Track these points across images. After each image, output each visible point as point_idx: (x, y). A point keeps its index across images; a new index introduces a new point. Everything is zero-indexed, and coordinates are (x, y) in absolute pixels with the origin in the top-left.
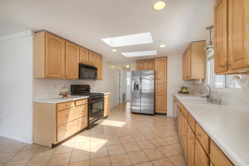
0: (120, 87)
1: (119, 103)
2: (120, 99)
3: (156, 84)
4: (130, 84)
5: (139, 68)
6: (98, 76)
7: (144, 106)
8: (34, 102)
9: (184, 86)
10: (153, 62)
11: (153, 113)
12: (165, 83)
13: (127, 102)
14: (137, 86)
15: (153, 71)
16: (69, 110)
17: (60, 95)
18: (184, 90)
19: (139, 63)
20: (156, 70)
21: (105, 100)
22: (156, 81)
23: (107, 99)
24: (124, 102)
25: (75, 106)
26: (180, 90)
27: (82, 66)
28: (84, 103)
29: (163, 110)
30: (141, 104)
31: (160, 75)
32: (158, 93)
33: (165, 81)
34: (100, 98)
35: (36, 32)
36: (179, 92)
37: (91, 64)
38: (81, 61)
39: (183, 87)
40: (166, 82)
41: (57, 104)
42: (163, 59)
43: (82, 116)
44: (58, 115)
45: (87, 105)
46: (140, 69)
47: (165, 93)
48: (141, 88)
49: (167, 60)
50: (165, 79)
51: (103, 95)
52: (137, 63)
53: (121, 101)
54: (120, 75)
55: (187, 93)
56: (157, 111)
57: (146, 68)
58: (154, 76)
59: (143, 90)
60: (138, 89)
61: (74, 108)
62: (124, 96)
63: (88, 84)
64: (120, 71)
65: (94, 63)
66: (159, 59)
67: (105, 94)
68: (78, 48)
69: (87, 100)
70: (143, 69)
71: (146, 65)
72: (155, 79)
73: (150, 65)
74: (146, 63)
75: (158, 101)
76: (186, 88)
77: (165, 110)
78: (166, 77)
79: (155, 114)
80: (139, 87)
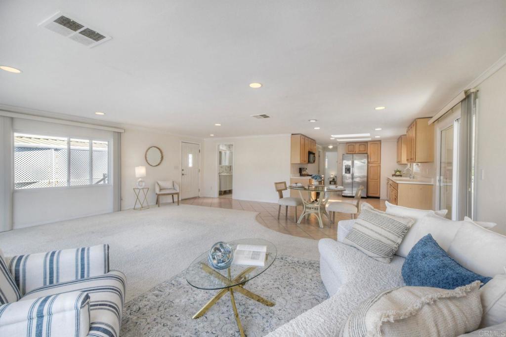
3: (369, 168)
5: (349, 151)
8: (291, 178)
9: (398, 170)
10: (365, 145)
11: (366, 196)
12: (378, 166)
14: (349, 169)
15: (366, 154)
18: (398, 173)
20: (369, 154)
22: (369, 164)
26: (393, 173)
27: (310, 153)
29: (376, 193)
31: (373, 159)
32: (371, 176)
33: (378, 164)
35: (292, 135)
36: (393, 175)
37: (312, 150)
38: (309, 149)
40: (380, 166)
42: (378, 143)
46: (351, 153)
47: (379, 176)
48: (353, 172)
49: (381, 144)
52: (346, 145)
55: (401, 176)
56: (370, 195)
57: (357, 150)
58: (366, 160)
59: (355, 174)
60: (349, 173)
66: (372, 143)
68: (308, 139)
70: (354, 152)
71: (357, 147)
72: (368, 162)
73: (362, 148)
74: (357, 145)
75: (371, 184)
76: (400, 172)
77: (378, 194)
78: (379, 161)
79: (368, 197)
80: (351, 171)
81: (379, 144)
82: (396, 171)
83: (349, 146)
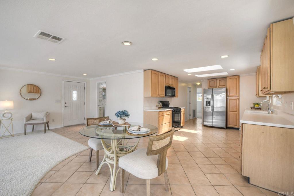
0: (190, 103)
1: (190, 119)
2: (190, 115)
3: (228, 100)
4: (201, 101)
5: (210, 86)
6: (176, 95)
7: (215, 122)
8: (144, 111)
9: (257, 103)
10: (225, 80)
11: (225, 127)
12: (237, 99)
13: (197, 119)
14: (209, 102)
15: (225, 89)
16: (164, 117)
17: (156, 107)
18: (257, 106)
19: (211, 81)
20: (228, 87)
21: (182, 113)
22: (227, 97)
23: (183, 113)
24: (194, 118)
25: (166, 115)
26: (252, 106)
27: (167, 88)
28: (170, 113)
29: (236, 125)
30: (213, 121)
31: (232, 92)
32: (230, 108)
33: (237, 97)
34: (179, 111)
35: (145, 70)
36: (252, 108)
37: (172, 85)
38: (166, 84)
39: (255, 103)
40: (239, 99)
41: (159, 112)
42: (236, 77)
43: (169, 122)
44: (160, 118)
45: (171, 115)
46: (212, 87)
47: (238, 109)
48: (213, 105)
49: (239, 78)
50: (238, 96)
51: (180, 109)
52: (208, 81)
53: (191, 117)
54: (190, 92)
55: (260, 109)
56: (229, 126)
57: (218, 85)
58: (225, 94)
59: (214, 106)
60: (210, 105)
61: (165, 115)
62: (194, 112)
63: (168, 101)
64: (190, 88)
65: (173, 84)
66: (231, 77)
67: (182, 108)
68: (164, 75)
69: (171, 111)
70: (215, 87)
71: (218, 83)
72: (227, 96)
73: (222, 83)
74: (218, 81)
75: (231, 115)
76: (259, 104)
77: (238, 124)
78: (238, 94)
79: (227, 128)
80: (211, 103)
81: (238, 79)
82: (255, 104)
83: (211, 82)
